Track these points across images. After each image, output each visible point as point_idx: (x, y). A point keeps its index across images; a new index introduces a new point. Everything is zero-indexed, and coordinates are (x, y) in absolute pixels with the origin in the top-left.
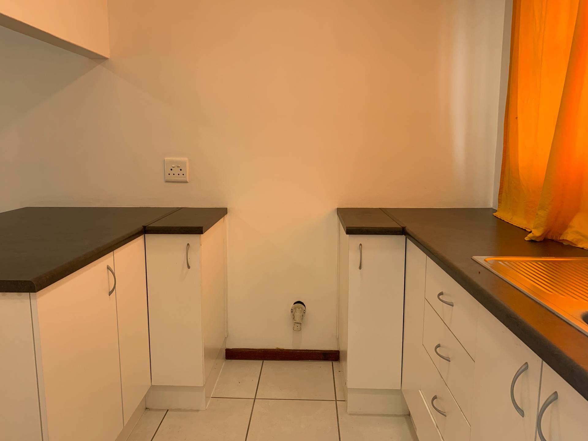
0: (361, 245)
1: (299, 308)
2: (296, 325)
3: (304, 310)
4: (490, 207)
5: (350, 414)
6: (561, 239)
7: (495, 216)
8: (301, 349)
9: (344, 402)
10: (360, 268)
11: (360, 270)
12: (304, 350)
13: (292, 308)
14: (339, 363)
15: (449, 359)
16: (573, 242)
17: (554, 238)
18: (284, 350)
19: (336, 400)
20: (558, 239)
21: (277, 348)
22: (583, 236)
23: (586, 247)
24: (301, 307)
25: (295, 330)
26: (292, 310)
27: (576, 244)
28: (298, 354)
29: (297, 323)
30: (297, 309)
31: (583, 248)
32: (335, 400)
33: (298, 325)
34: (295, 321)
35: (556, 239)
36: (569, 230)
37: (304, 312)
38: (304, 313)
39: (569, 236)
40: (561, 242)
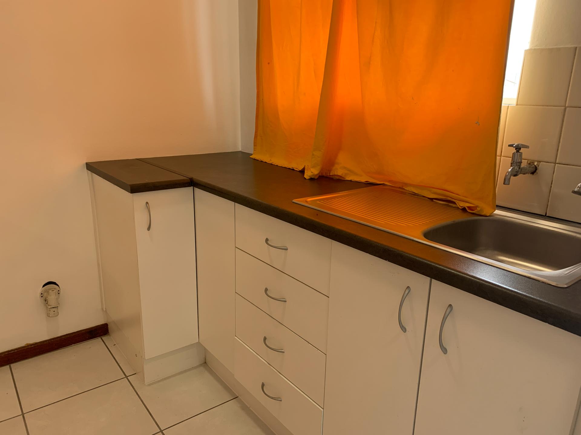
0: (147, 203)
1: (52, 290)
2: (51, 310)
3: (59, 291)
4: (239, 151)
5: (149, 385)
6: (331, 174)
7: (255, 159)
8: (60, 334)
9: (135, 375)
10: (149, 229)
11: (149, 231)
12: (64, 335)
13: (42, 291)
14: (110, 336)
15: (284, 299)
16: (342, 176)
17: (324, 175)
18: (36, 343)
19: (126, 377)
20: (328, 175)
21: (27, 344)
22: (349, 170)
23: (353, 179)
24: (55, 288)
25: (52, 317)
26: (42, 294)
27: (345, 177)
28: (56, 343)
29: (53, 308)
30: (50, 291)
31: (351, 181)
32: (124, 377)
33: (54, 309)
34: (50, 306)
35: (326, 175)
36: (336, 166)
37: (59, 292)
38: (59, 294)
39: (338, 171)
40: (331, 177)
